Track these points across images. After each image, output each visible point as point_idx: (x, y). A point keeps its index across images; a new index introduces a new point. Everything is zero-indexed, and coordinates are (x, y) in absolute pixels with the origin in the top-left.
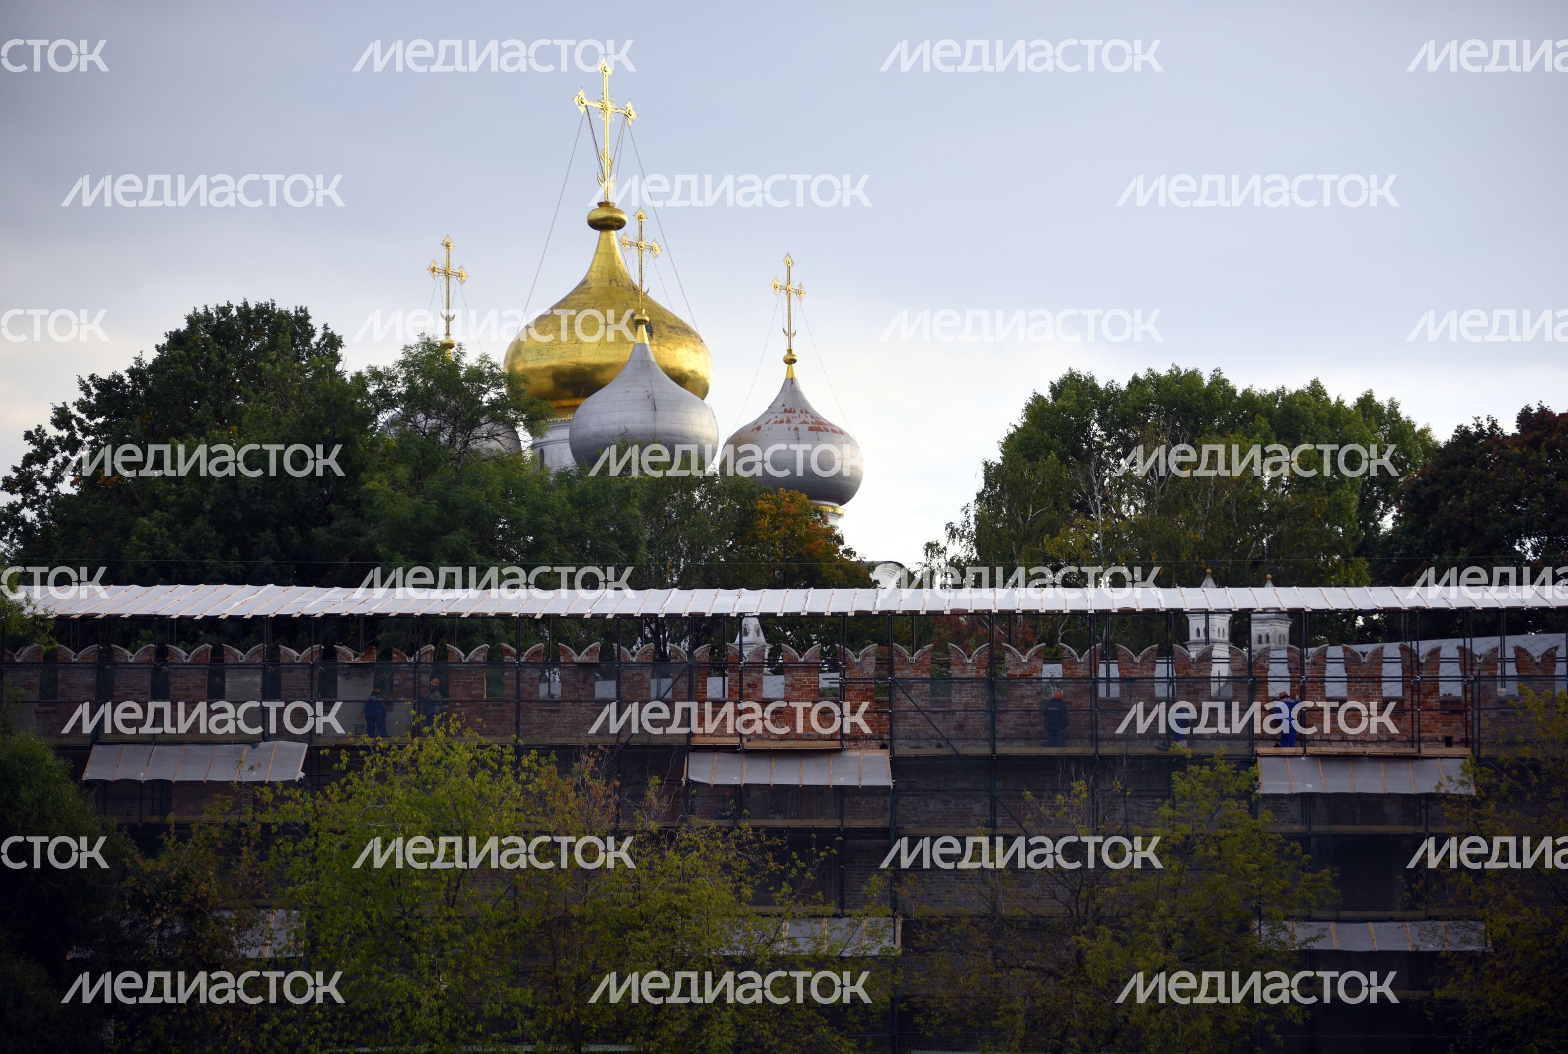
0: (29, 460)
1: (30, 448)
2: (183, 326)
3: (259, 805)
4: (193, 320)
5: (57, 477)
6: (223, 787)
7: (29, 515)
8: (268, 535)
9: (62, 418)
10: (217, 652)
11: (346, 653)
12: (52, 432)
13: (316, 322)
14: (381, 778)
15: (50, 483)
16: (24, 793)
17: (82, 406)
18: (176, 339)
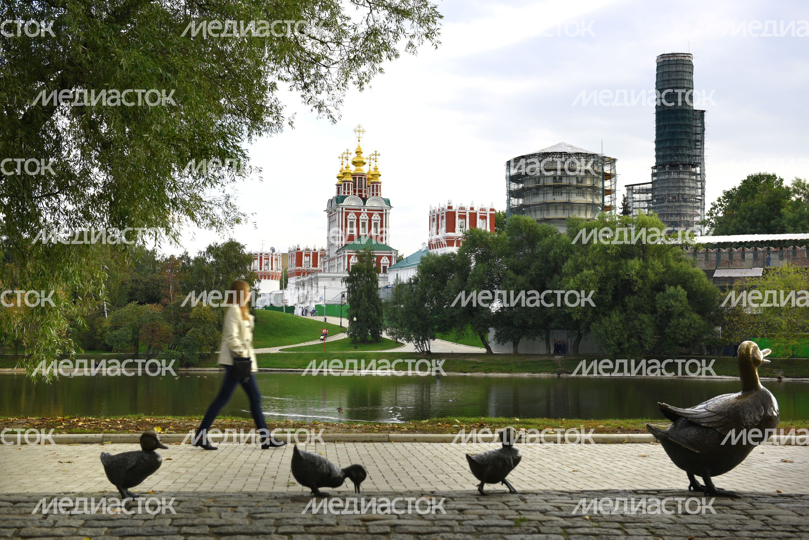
0: (711, 209)
1: (712, 206)
2: (746, 178)
3: (746, 282)
4: (748, 177)
5: (718, 213)
6: (738, 278)
7: (712, 221)
8: (759, 223)
9: (719, 200)
10: (743, 249)
11: (772, 249)
12: (717, 203)
13: (777, 176)
14: (773, 275)
15: (716, 214)
16: (695, 280)
17: (724, 197)
18: (744, 181)
